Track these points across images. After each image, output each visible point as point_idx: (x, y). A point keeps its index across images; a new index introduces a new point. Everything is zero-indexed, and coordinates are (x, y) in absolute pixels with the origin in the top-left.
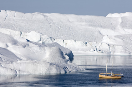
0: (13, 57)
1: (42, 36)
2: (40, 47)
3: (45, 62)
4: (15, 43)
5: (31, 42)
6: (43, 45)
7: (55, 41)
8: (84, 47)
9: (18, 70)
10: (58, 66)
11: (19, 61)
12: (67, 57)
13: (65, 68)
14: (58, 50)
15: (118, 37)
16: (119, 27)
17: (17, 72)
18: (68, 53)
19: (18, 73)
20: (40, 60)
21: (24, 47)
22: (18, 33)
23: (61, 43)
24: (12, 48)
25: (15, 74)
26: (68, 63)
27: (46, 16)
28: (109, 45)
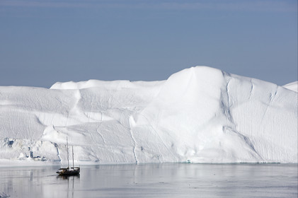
8: (7, 150)
15: (74, 128)
16: (76, 109)
28: (56, 145)
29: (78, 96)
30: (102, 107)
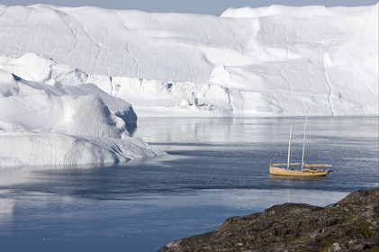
1: (55, 67)
2: (49, 95)
3: (62, 134)
5: (25, 82)
7: (89, 80)
8: (165, 95)
10: (96, 145)
12: (120, 123)
13: (114, 151)
14: (96, 102)
15: (251, 68)
16: (253, 44)
18: (122, 111)
20: (49, 130)
21: (8, 94)
23: (104, 85)
26: (123, 136)
27: (65, 14)
28: (227, 90)
29: (256, 26)
30: (288, 42)
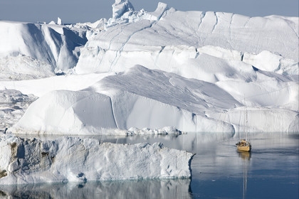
0: (228, 101)
4: (231, 73)
6: (284, 78)
9: (236, 125)
11: (238, 108)
17: (234, 128)
19: (236, 131)
22: (236, 54)
24: (224, 83)
25: (230, 131)
